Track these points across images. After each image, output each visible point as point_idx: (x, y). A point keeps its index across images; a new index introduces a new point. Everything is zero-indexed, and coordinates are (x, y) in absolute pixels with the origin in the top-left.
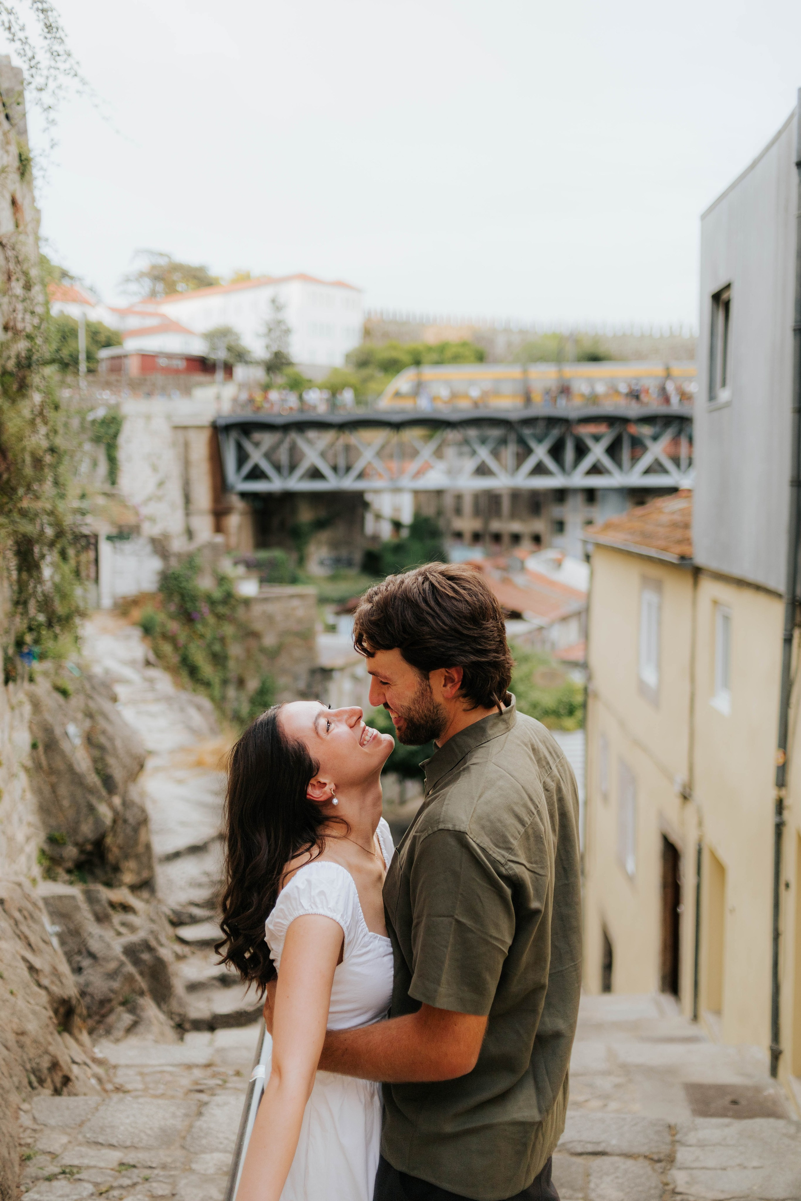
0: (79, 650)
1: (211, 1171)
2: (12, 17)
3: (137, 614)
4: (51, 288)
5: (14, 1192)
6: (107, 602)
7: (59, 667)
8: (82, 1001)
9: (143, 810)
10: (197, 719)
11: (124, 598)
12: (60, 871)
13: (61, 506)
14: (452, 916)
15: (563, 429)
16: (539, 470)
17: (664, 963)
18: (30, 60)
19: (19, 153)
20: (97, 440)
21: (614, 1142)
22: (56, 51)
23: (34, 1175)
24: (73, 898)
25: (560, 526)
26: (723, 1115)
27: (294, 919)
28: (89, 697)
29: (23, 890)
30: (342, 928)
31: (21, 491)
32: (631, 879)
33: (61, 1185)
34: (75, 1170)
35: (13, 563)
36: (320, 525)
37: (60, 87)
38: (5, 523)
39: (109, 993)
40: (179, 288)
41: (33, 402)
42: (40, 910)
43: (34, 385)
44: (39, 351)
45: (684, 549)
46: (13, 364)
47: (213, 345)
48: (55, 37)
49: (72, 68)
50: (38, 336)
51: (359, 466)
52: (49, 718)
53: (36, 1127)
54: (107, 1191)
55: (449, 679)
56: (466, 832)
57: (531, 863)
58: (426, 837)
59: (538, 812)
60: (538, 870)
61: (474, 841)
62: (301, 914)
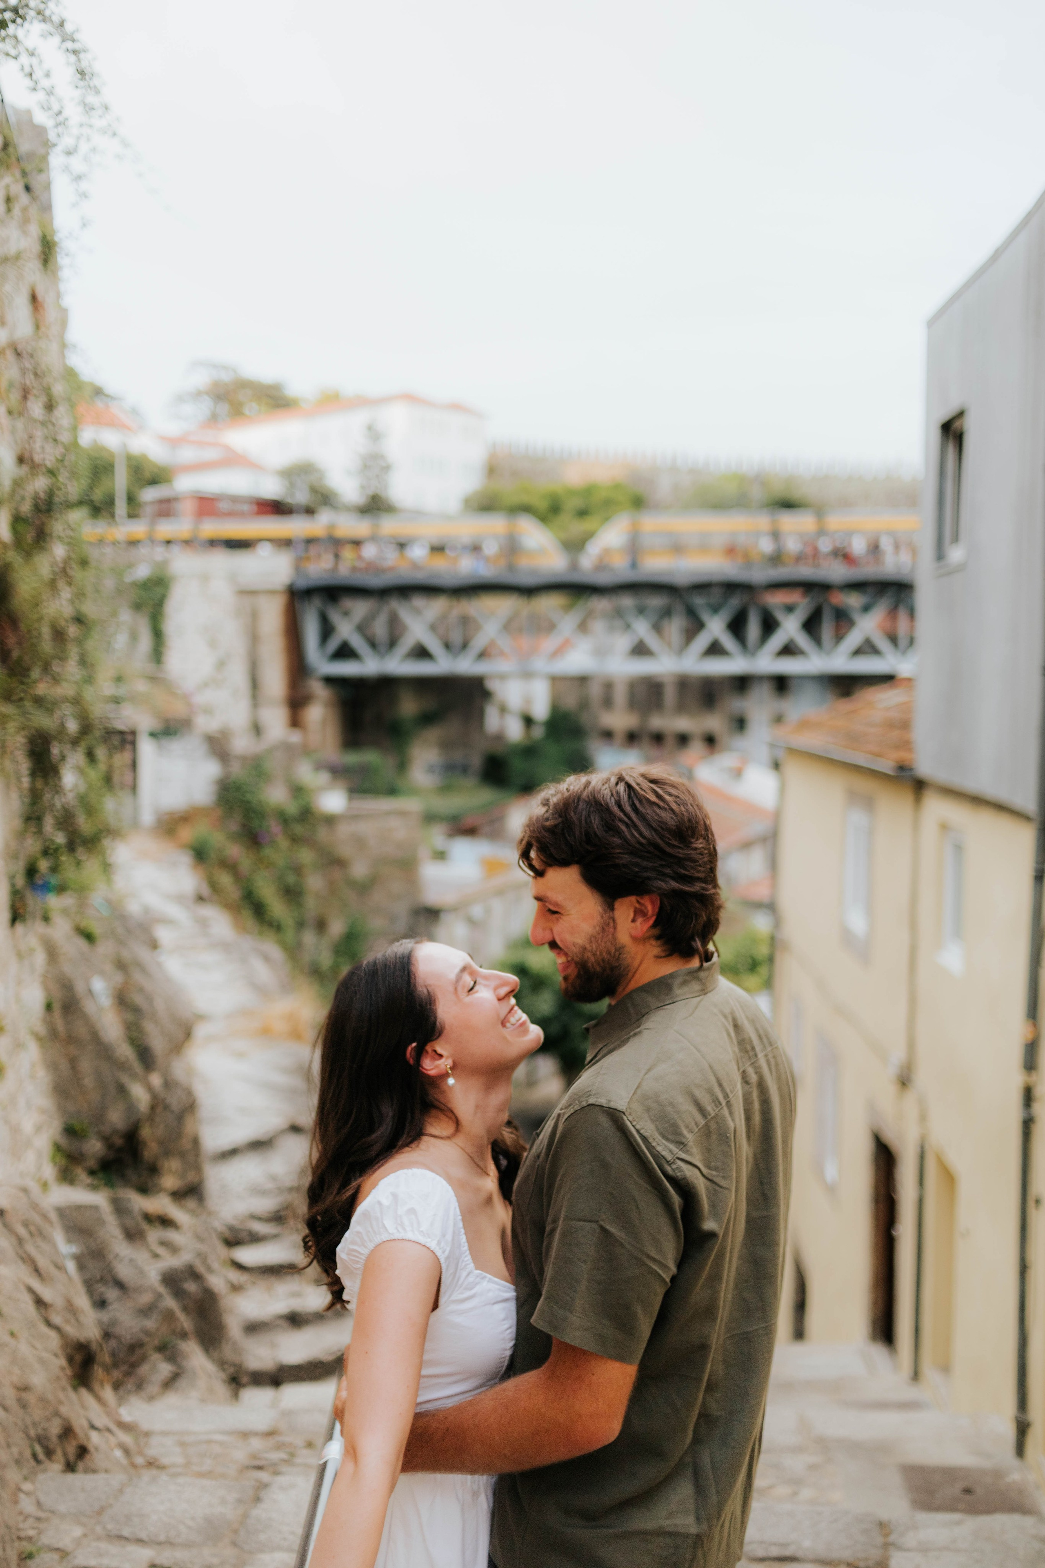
0: (109, 881)
2: (34, 61)
3: (187, 834)
4: (81, 409)
6: (147, 817)
7: (82, 904)
8: (104, 1346)
9: (189, 1093)
10: (263, 972)
11: (171, 814)
12: (82, 1175)
13: (89, 694)
14: (595, 1222)
15: (745, 598)
16: (715, 650)
17: (875, 1303)
18: (56, 115)
19: (41, 235)
20: (137, 606)
21: (807, 1543)
22: (90, 104)
24: (96, 1208)
25: (740, 724)
26: (952, 1509)
27: (374, 1246)
28: (121, 942)
29: (29, 1197)
30: (438, 1259)
31: (35, 673)
32: (831, 1190)
35: (24, 765)
36: (427, 719)
37: (94, 150)
38: (14, 715)
39: (142, 1335)
40: (246, 411)
41: (54, 558)
42: (50, 1222)
43: (54, 535)
44: (63, 489)
45: (902, 755)
46: (28, 507)
47: (292, 485)
48: (89, 86)
49: (110, 125)
50: (62, 470)
51: (479, 642)
52: (67, 969)
53: (41, 1514)
55: (639, 912)
56: (623, 1111)
57: (709, 1168)
58: (572, 1114)
59: (728, 1103)
60: (718, 1180)
61: (633, 1126)
62: (384, 1239)
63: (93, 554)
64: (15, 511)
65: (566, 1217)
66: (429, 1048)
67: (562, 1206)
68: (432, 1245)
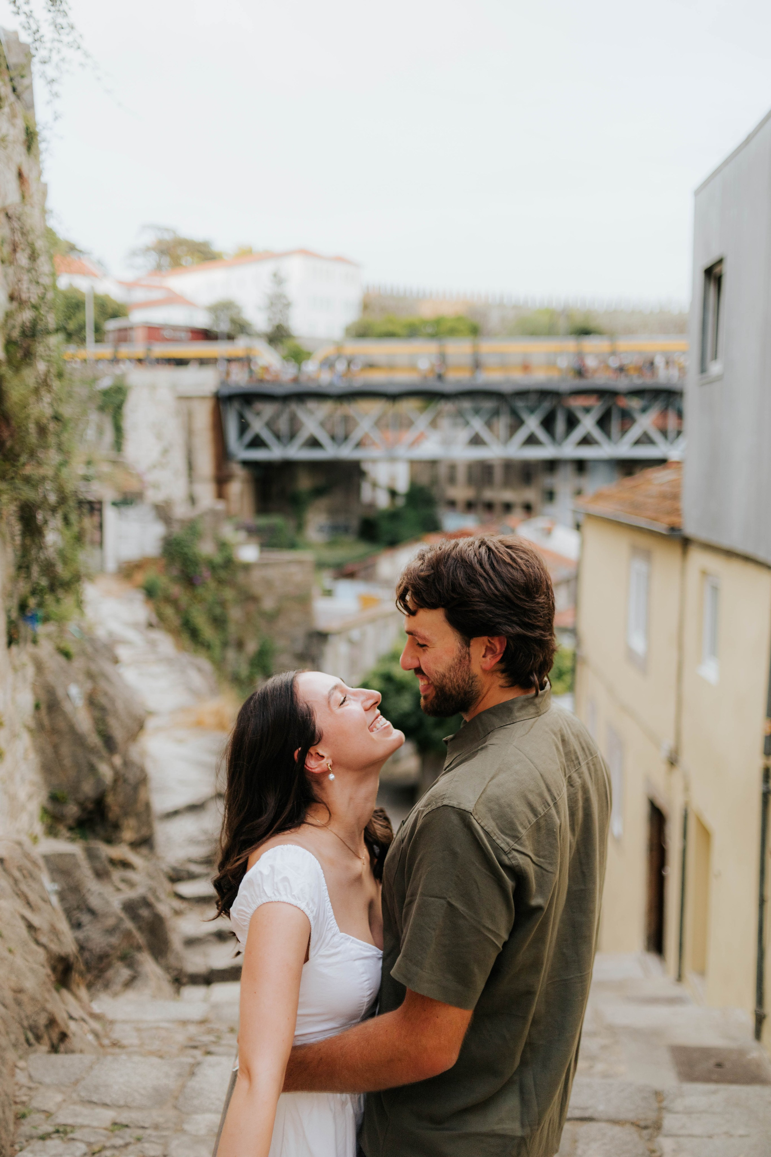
0: (82, 613)
1: (203, 1132)
3: (140, 577)
4: (58, 260)
5: (8, 1151)
6: (111, 565)
7: (62, 631)
8: (80, 957)
9: (142, 770)
10: (197, 680)
11: (128, 563)
12: (64, 831)
13: (65, 474)
14: (444, 898)
15: (554, 402)
16: (532, 440)
17: (649, 925)
18: (34, 33)
19: (25, 127)
20: (102, 409)
21: (601, 1108)
22: (60, 24)
23: (28, 1133)
24: (73, 856)
25: (550, 496)
26: (709, 1080)
27: (257, 907)
28: (90, 659)
29: (22, 849)
30: (308, 918)
31: (23, 458)
32: (617, 841)
33: (55, 1145)
34: (69, 1129)
35: (17, 528)
36: (319, 492)
37: (63, 60)
38: (7, 490)
39: (108, 949)
40: (183, 262)
41: (38, 372)
42: (39, 867)
43: (37, 354)
44: (44, 320)
45: (674, 519)
46: (18, 334)
47: (217, 318)
48: (59, 11)
49: (75, 41)
50: (43, 305)
51: (357, 435)
52: (51, 679)
53: (32, 1085)
54: (99, 1151)
55: (489, 650)
56: (470, 811)
57: (539, 857)
58: (429, 812)
59: (555, 804)
60: (545, 866)
61: (479, 824)
62: (265, 902)
63: (68, 368)
64: (7, 337)
65: (422, 893)
66: (312, 751)
67: (419, 884)
68: (303, 906)
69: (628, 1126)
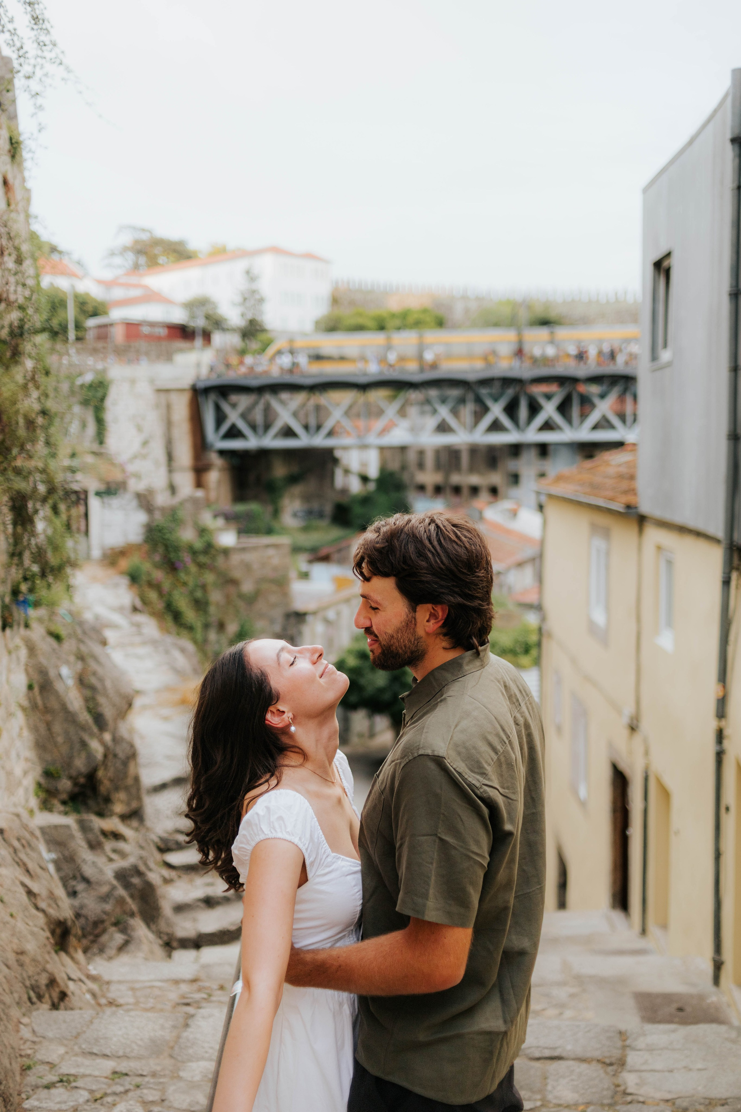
0: (71, 598)
1: (198, 1078)
3: (124, 564)
4: (41, 262)
5: (16, 1099)
6: (96, 553)
7: (52, 614)
8: (77, 922)
9: (132, 746)
10: (181, 661)
11: (112, 549)
12: (56, 802)
13: (53, 465)
14: (435, 835)
15: (518, 388)
16: (496, 426)
17: (614, 882)
18: (19, 50)
19: (9, 136)
20: (85, 403)
21: (569, 1047)
22: (43, 42)
23: (34, 1083)
24: (67, 827)
25: (515, 479)
26: (670, 1022)
27: (256, 844)
28: (81, 641)
29: (21, 821)
31: (15, 451)
32: (583, 804)
33: (59, 1092)
34: (72, 1079)
35: (9, 517)
36: (293, 479)
37: (46, 75)
39: (102, 915)
40: (160, 262)
41: (26, 368)
42: (37, 838)
43: (25, 352)
44: (31, 320)
45: (630, 498)
46: (6, 333)
47: (193, 314)
48: (42, 29)
49: (57, 57)
50: (29, 306)
51: (328, 425)
52: (44, 661)
53: (35, 1039)
54: (101, 1098)
55: (433, 615)
56: (443, 756)
57: (504, 788)
59: (510, 741)
60: (510, 796)
61: (451, 766)
62: (262, 839)
63: (54, 367)
68: (296, 841)
69: (594, 1063)
